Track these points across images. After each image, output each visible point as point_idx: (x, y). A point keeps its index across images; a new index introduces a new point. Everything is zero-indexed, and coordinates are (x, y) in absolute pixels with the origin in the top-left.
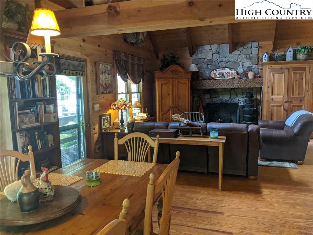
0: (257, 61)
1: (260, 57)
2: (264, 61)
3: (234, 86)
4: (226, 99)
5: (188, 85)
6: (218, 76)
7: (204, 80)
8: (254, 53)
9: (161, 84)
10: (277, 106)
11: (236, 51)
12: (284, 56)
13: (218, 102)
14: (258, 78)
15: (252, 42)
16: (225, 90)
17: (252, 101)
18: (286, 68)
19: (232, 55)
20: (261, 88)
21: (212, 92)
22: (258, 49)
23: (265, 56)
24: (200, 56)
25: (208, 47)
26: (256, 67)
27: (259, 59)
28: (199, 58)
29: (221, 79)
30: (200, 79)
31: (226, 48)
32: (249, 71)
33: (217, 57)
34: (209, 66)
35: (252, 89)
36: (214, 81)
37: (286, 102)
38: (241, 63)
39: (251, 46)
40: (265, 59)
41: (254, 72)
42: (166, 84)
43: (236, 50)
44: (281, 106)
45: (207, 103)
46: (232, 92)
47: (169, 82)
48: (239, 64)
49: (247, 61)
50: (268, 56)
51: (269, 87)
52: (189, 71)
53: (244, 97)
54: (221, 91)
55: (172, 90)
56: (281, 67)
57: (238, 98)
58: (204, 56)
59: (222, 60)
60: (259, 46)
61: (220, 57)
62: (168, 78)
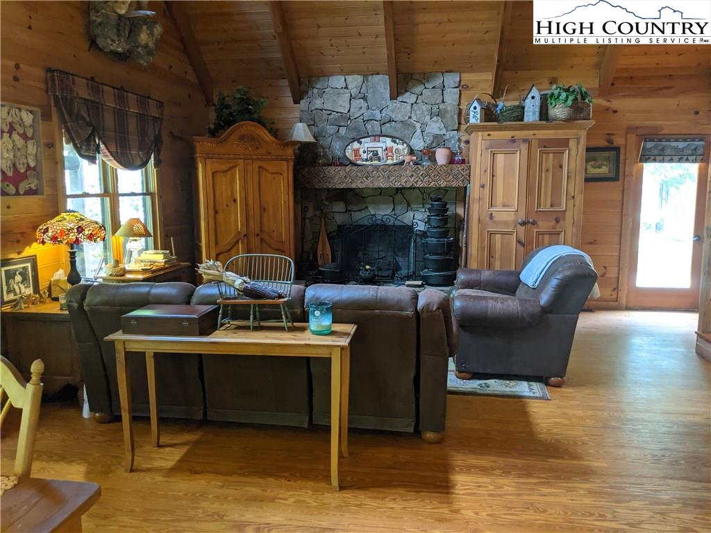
0: (457, 121)
1: (463, 112)
2: (472, 121)
3: (402, 183)
4: (383, 216)
5: (285, 175)
6: (364, 156)
7: (330, 165)
8: (450, 102)
9: (213, 173)
10: (503, 234)
11: (407, 94)
12: (520, 110)
13: (365, 222)
14: (458, 163)
15: (444, 74)
16: (381, 192)
17: (445, 220)
18: (524, 141)
19: (396, 103)
20: (466, 188)
21: (350, 196)
22: (460, 91)
23: (475, 108)
24: (318, 103)
25: (337, 81)
26: (453, 137)
27: (461, 116)
28: (316, 109)
29: (370, 165)
30: (319, 164)
31: (382, 84)
32: (438, 146)
33: (361, 108)
34: (343, 131)
35: (446, 190)
36: (354, 168)
37: (524, 224)
38: (418, 125)
39: (443, 82)
40: (474, 117)
41: (449, 148)
42: (226, 171)
43: (406, 91)
44: (510, 233)
45: (338, 226)
46: (399, 197)
47: (235, 167)
48: (415, 127)
49: (434, 122)
50: (482, 108)
51: (483, 186)
52: (290, 140)
53: (427, 210)
54: (371, 196)
55: (244, 187)
56: (513, 137)
57: (410, 214)
58: (330, 105)
59: (374, 115)
60: (461, 85)
61: (368, 108)
62: (232, 156)
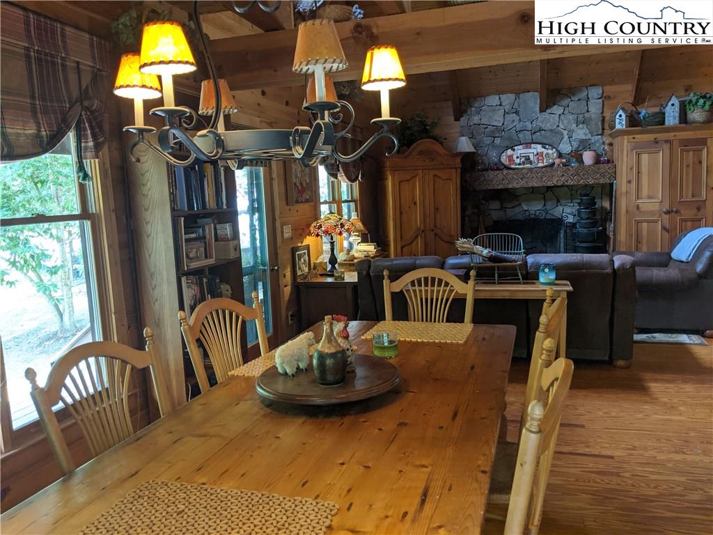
0: (601, 127)
1: (607, 119)
2: (618, 127)
3: (554, 182)
4: (535, 211)
5: (454, 181)
6: (518, 161)
7: (487, 170)
8: (593, 111)
9: (400, 182)
10: (649, 222)
11: (555, 107)
12: (660, 116)
13: (520, 217)
14: (604, 163)
15: (589, 88)
16: (533, 190)
17: (594, 212)
18: (666, 141)
19: (546, 115)
20: (612, 185)
21: (506, 196)
22: (603, 101)
23: (620, 116)
24: (476, 119)
25: (493, 100)
26: (598, 140)
27: (605, 125)
28: (474, 124)
29: (523, 168)
30: (478, 169)
31: (532, 100)
32: (585, 149)
33: (514, 121)
34: (498, 141)
35: (592, 187)
36: (510, 171)
37: (668, 212)
38: (565, 133)
39: (588, 95)
40: (620, 123)
41: (595, 151)
42: (409, 180)
43: (554, 104)
44: (656, 222)
45: (495, 221)
46: (549, 194)
47: (416, 176)
48: (562, 134)
49: (580, 129)
50: (626, 116)
51: (629, 182)
52: (455, 152)
53: (576, 204)
54: (524, 194)
55: (423, 192)
56: (655, 139)
57: (560, 208)
58: (486, 120)
59: (526, 127)
60: (604, 95)
61: (520, 120)
62: (414, 168)
